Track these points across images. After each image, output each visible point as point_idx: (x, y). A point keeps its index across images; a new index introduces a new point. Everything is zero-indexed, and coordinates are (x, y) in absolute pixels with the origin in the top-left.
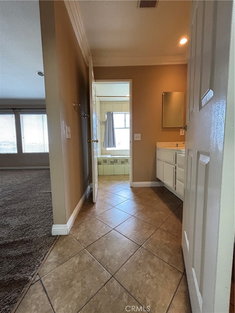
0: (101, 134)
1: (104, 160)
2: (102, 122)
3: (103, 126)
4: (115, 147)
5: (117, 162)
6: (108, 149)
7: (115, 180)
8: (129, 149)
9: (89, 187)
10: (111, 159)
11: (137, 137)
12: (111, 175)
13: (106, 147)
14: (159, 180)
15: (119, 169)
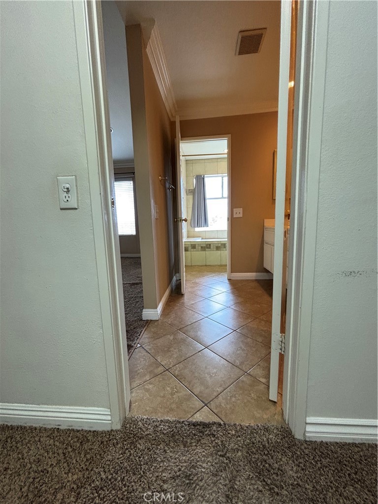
0: (187, 208)
1: (191, 245)
2: (189, 190)
3: (191, 197)
4: (207, 226)
5: (210, 248)
6: (197, 229)
7: (207, 271)
8: (227, 229)
9: (175, 278)
10: (202, 243)
11: (238, 213)
12: (202, 266)
13: (195, 227)
14: (267, 271)
15: (213, 257)
